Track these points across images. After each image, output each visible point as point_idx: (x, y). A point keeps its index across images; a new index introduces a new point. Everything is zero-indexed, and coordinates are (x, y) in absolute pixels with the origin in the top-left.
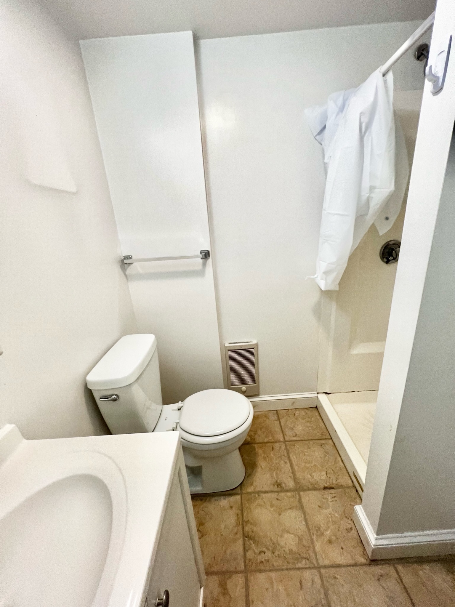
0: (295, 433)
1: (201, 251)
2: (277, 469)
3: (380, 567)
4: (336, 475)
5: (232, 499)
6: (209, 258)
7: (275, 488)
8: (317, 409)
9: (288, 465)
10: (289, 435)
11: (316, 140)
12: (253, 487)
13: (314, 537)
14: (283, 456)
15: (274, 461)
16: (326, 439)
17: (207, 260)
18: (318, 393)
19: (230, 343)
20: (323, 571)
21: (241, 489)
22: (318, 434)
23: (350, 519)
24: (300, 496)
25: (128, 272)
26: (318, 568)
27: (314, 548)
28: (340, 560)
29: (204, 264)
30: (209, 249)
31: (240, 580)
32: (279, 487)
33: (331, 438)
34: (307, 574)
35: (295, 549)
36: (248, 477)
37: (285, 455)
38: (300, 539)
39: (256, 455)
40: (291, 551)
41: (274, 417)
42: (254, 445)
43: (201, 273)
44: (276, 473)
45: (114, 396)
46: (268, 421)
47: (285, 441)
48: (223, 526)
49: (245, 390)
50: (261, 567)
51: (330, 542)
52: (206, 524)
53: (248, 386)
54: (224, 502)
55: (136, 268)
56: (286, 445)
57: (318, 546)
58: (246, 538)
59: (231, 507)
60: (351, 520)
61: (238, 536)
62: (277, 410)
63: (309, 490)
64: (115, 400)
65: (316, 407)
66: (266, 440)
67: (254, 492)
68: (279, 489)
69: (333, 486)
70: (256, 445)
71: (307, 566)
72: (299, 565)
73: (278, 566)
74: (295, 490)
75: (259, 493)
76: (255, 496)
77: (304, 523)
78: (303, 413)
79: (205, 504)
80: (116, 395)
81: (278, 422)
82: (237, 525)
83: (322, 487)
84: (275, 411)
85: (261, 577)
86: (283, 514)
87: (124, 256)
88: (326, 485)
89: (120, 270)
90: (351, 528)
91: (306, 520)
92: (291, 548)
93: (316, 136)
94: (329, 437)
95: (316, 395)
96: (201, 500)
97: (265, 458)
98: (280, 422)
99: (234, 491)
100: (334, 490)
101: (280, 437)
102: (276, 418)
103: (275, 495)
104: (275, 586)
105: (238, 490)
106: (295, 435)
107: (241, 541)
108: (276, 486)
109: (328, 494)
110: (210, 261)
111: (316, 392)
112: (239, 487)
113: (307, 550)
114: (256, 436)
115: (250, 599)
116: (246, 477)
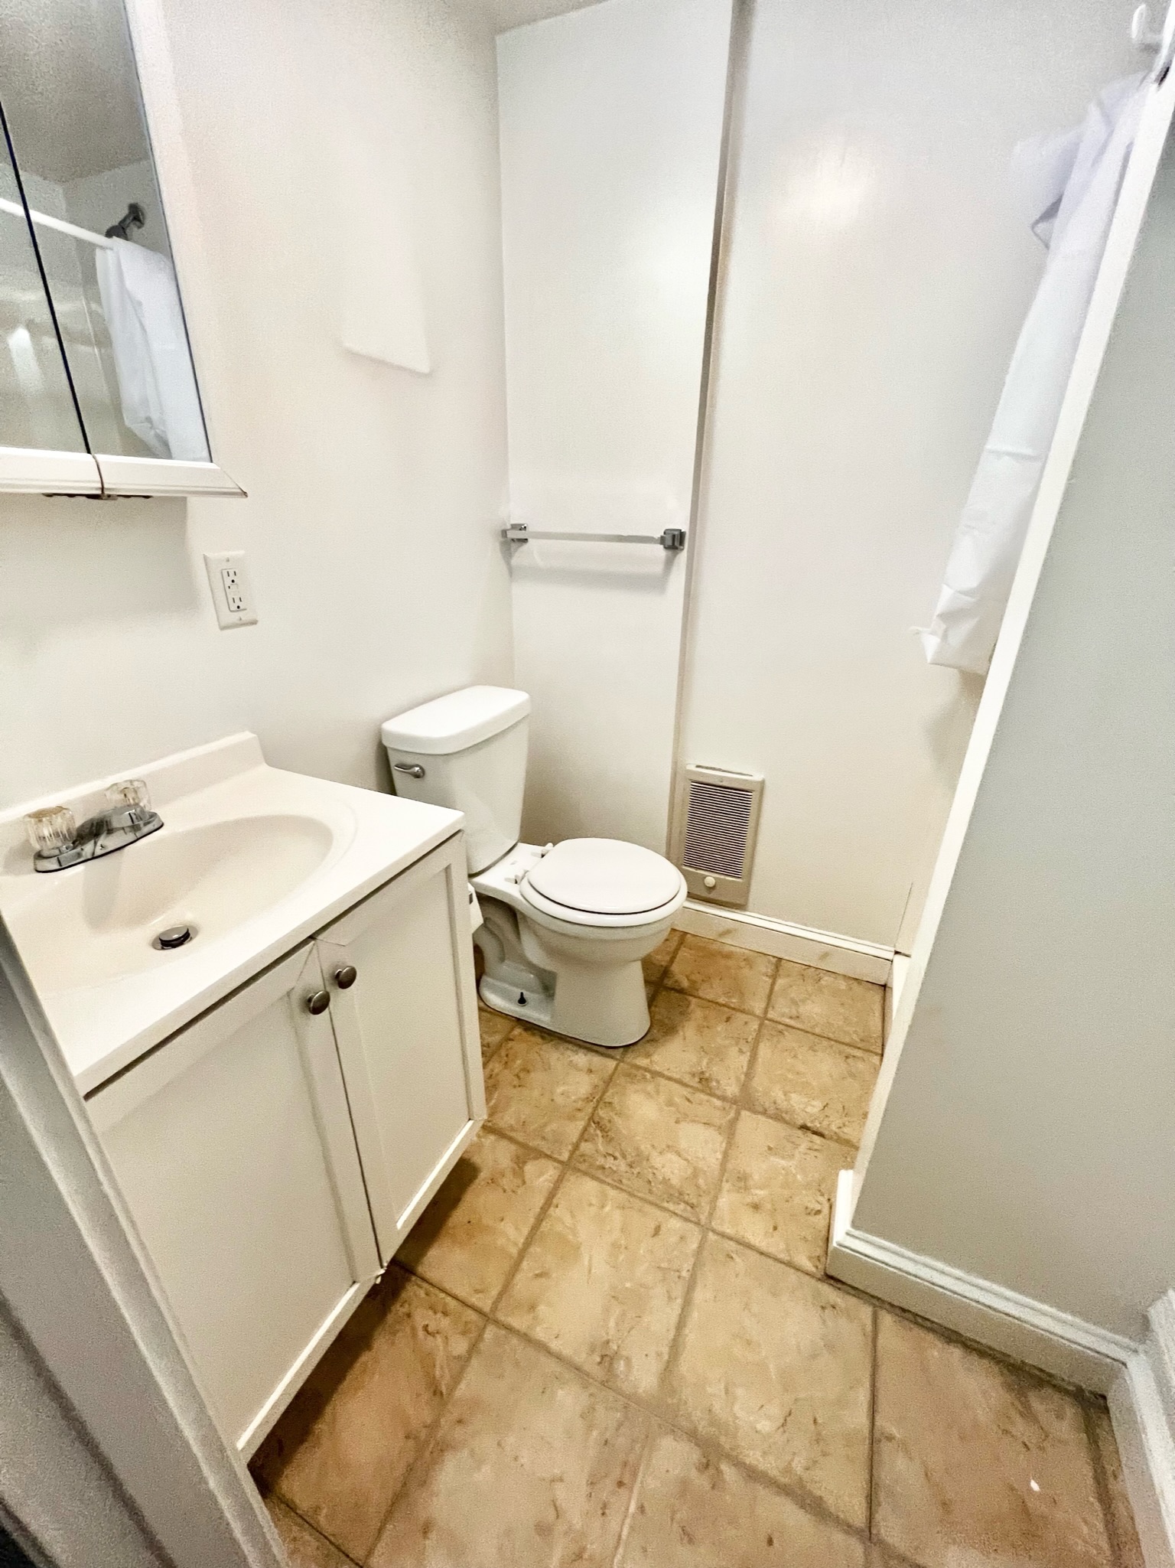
0: (798, 1012)
1: (667, 530)
2: (719, 1055)
3: (841, 1294)
4: (846, 1119)
5: (596, 1060)
6: (683, 549)
7: (695, 1082)
8: (885, 990)
9: (744, 1060)
10: (781, 1010)
11: (1036, 235)
12: (648, 1060)
13: (726, 1186)
14: (741, 1040)
15: (719, 1040)
16: (868, 1051)
17: (677, 553)
18: (897, 953)
19: (698, 766)
20: (711, 1236)
21: (624, 1054)
22: (855, 1037)
23: (826, 1197)
24: (738, 1113)
25: (514, 561)
26: (705, 1229)
27: (716, 1198)
28: (757, 1240)
29: (669, 563)
30: (685, 528)
31: (551, 1172)
32: (704, 1082)
33: (882, 1055)
34: (675, 1224)
35: (675, 1181)
36: (648, 1041)
37: (749, 1040)
38: (696, 1173)
39: (684, 1013)
40: (666, 1181)
41: (764, 967)
42: (690, 998)
43: (657, 583)
44: (710, 1061)
45: (417, 769)
46: (746, 971)
47: (764, 1018)
48: (560, 1090)
49: (711, 885)
50: (599, 1174)
51: (756, 1207)
52: (532, 1075)
53: (722, 877)
54: (581, 1058)
55: (532, 553)
56: (761, 1025)
57: (724, 1201)
58: (593, 1124)
59: (590, 1071)
60: (829, 1200)
61: (579, 1115)
62: (780, 959)
63: (764, 1113)
64: (417, 776)
65: (885, 986)
66: (722, 1000)
67: (646, 1070)
68: (698, 1086)
69: (826, 1133)
70: (694, 1000)
71: (684, 1215)
72: (671, 1206)
73: (627, 1186)
74: (734, 1101)
75: (656, 1074)
76: (644, 1078)
77: (720, 1156)
78: (843, 985)
79: (544, 1047)
80: (421, 768)
81: (770, 981)
82: (588, 1100)
83: (800, 1122)
84: (774, 960)
85: (589, 1186)
86: (683, 1125)
87: (512, 525)
88: (809, 1125)
89: (499, 555)
90: (819, 1212)
91: (726, 1155)
92: (668, 1175)
93: (1037, 222)
94: (880, 1052)
95: (890, 956)
96: (543, 1038)
97: (700, 1029)
98: (773, 984)
99: (610, 1052)
100: (822, 1139)
101: (758, 1007)
102: (770, 972)
103: (685, 1092)
104: (607, 1209)
105: (618, 1053)
106: (794, 1016)
107: (581, 1124)
108: (697, 1079)
109: (805, 1141)
110: (683, 556)
111: (893, 949)
112: (621, 1050)
113: (700, 1196)
114: (705, 986)
115: (555, 1201)
116: (644, 1040)
